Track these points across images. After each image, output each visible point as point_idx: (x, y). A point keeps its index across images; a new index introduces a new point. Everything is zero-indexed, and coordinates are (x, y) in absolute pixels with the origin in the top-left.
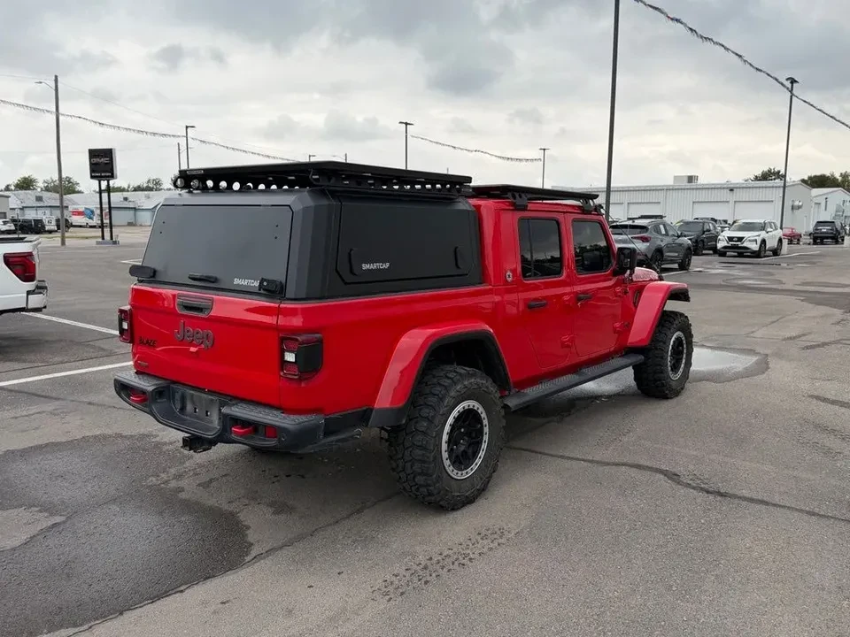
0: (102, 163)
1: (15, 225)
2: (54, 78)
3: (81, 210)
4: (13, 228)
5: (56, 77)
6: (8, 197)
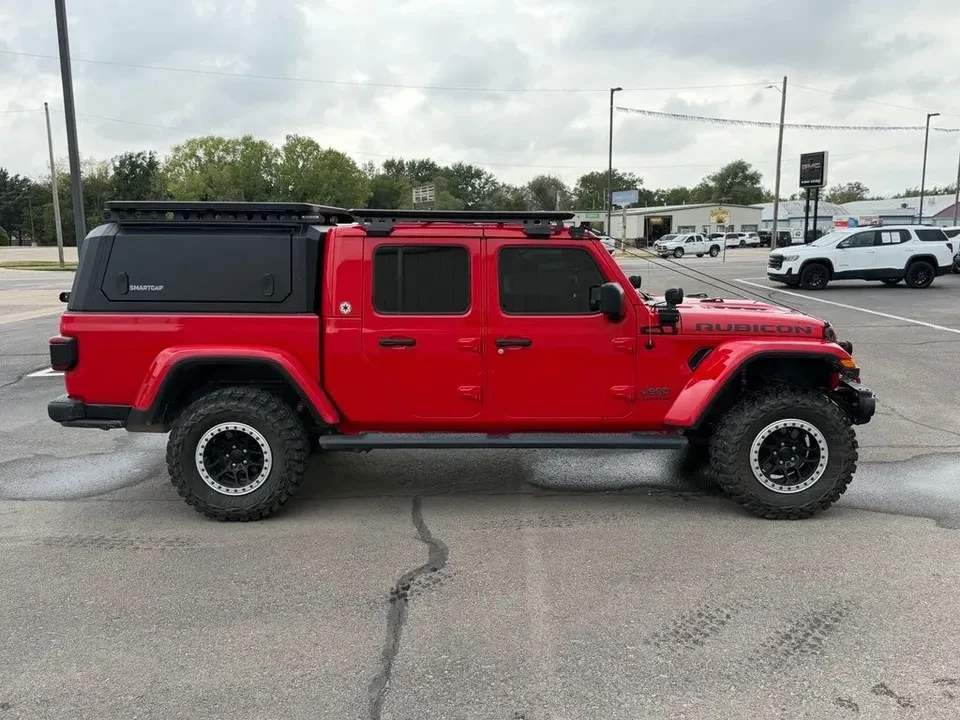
0: (813, 168)
1: (761, 238)
2: (782, 80)
3: (845, 220)
4: (758, 241)
5: (785, 78)
6: (762, 209)
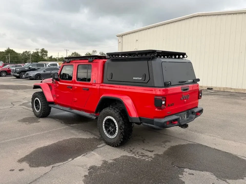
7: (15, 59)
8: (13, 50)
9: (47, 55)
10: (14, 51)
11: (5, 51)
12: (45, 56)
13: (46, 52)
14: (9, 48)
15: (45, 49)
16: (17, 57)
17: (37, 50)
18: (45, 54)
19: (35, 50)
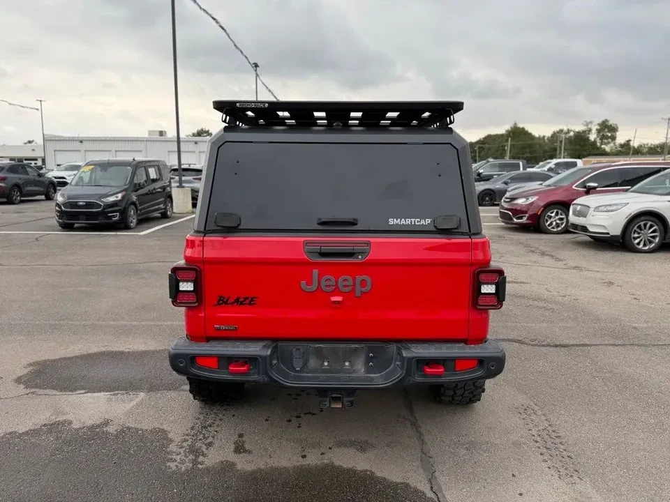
7: (526, 152)
8: (523, 129)
9: (614, 138)
10: (527, 132)
11: (507, 131)
12: (610, 140)
13: (613, 129)
14: (515, 124)
15: (611, 122)
16: (530, 146)
17: (587, 125)
18: (609, 135)
19: (583, 124)
